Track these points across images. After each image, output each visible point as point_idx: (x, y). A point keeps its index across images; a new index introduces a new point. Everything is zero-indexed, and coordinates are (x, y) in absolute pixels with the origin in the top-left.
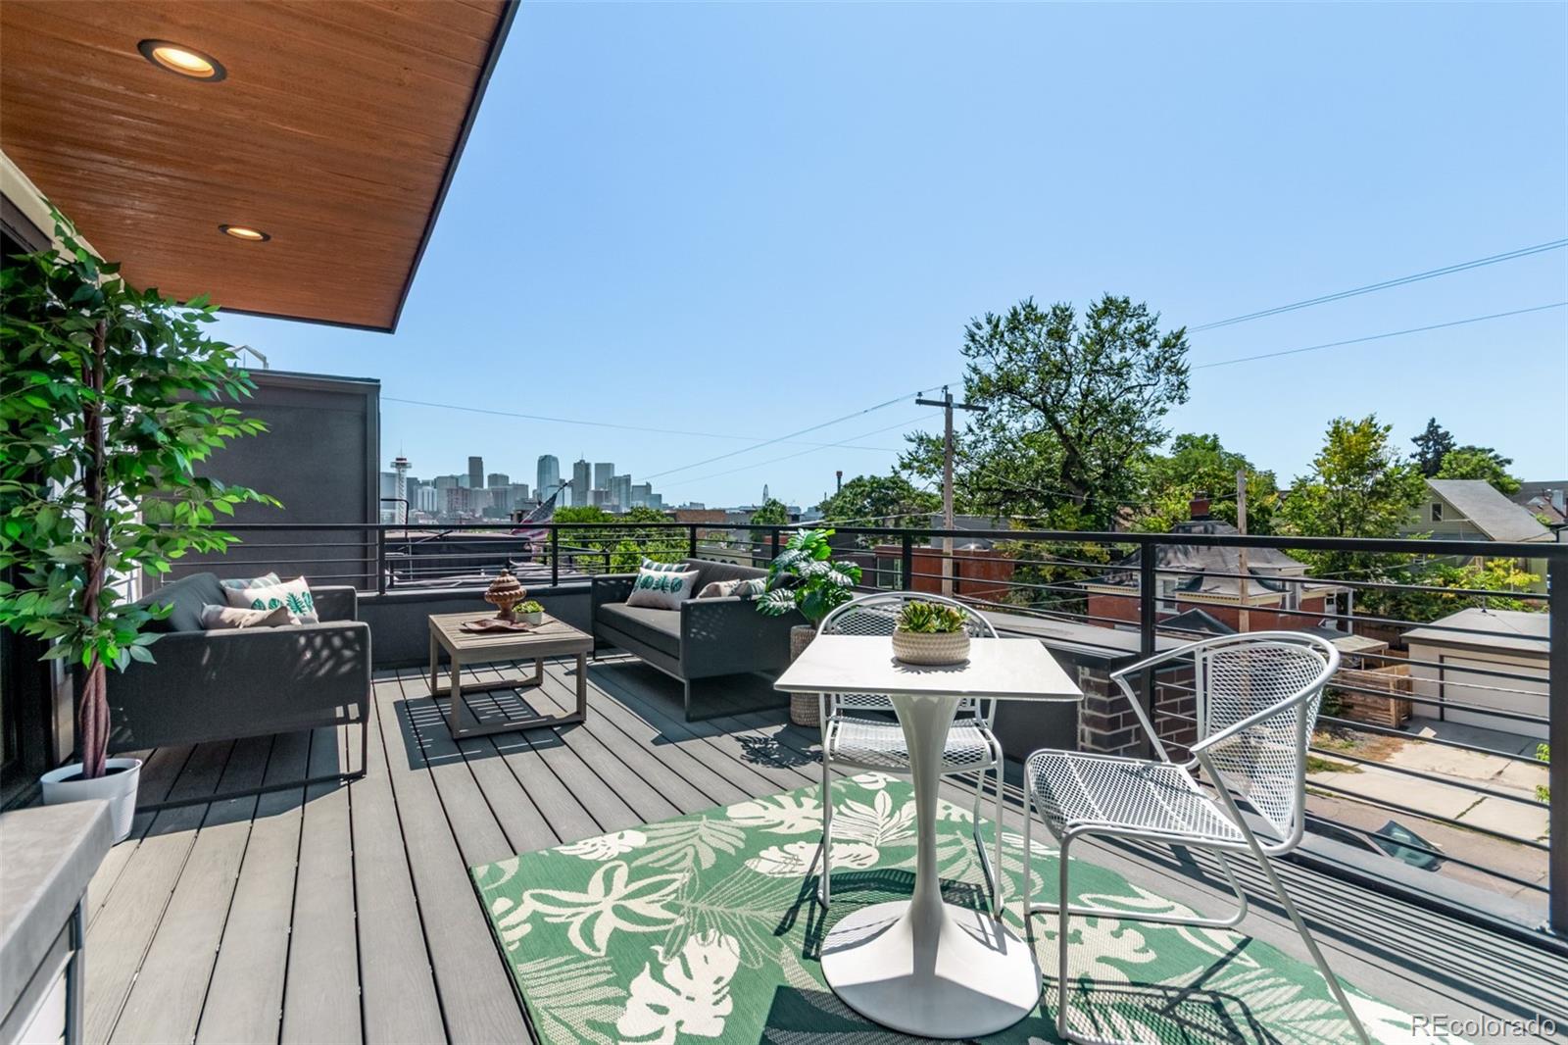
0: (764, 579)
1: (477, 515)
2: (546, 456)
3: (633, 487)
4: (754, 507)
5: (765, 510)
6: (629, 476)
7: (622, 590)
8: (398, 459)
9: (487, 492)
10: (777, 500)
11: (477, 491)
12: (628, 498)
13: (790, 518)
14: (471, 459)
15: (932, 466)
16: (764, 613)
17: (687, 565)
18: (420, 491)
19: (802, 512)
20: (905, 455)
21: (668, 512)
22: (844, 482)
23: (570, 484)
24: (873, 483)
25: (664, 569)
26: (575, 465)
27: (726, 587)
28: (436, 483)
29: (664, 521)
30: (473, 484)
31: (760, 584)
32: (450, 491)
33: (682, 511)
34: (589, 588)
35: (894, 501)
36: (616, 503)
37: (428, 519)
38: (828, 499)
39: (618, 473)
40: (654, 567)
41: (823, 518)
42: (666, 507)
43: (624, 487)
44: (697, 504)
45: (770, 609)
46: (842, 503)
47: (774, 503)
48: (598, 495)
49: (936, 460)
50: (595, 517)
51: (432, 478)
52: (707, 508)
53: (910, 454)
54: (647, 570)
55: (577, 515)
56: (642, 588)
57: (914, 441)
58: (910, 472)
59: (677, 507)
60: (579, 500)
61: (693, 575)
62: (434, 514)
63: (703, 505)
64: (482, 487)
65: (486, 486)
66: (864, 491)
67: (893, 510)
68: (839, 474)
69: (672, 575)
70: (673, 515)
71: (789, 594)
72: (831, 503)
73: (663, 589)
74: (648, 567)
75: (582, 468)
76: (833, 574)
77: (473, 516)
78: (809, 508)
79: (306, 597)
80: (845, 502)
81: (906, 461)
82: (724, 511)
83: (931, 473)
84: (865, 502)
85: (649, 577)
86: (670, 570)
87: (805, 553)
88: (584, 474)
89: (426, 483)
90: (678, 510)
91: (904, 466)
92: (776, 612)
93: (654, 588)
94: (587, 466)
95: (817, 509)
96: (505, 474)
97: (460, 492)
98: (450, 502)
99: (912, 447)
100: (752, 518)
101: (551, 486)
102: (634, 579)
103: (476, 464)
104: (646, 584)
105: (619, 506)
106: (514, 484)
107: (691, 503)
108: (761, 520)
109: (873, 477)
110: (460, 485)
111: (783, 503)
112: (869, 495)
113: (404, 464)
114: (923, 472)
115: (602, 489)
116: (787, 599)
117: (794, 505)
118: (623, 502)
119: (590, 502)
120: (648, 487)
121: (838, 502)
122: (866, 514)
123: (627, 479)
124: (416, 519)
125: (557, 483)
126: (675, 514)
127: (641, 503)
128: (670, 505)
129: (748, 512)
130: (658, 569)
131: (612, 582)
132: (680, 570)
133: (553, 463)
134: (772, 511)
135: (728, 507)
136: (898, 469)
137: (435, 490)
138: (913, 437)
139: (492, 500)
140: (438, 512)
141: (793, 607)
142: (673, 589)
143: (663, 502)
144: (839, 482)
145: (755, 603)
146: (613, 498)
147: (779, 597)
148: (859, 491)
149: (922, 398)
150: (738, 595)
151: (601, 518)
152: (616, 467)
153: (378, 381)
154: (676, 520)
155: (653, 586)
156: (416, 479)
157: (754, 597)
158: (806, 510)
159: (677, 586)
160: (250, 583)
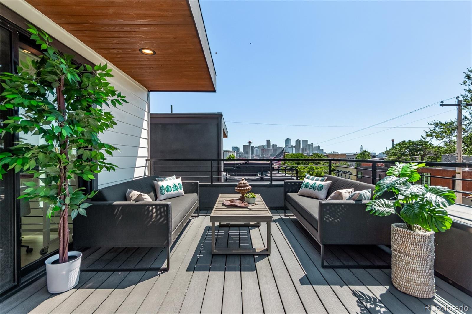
0: (370, 190)
1: (269, 156)
2: (287, 139)
3: (314, 147)
4: (357, 153)
5: (361, 154)
6: (313, 144)
7: (296, 187)
8: (249, 141)
9: (271, 149)
10: (366, 150)
11: (269, 149)
12: (312, 151)
13: (372, 157)
14: (267, 140)
15: (444, 134)
16: (371, 213)
17: (326, 178)
18: (254, 150)
19: (377, 154)
20: (428, 131)
21: (325, 155)
22: (395, 143)
23: (294, 147)
24: (410, 143)
25: (315, 179)
26: (296, 141)
27: (346, 193)
28: (259, 147)
29: (324, 158)
30: (268, 148)
31: (367, 193)
32: (262, 149)
33: (331, 154)
34: (283, 185)
35: (420, 150)
36: (309, 152)
37: (256, 157)
38: (388, 149)
39: (309, 143)
40: (310, 179)
41: (386, 157)
42: (325, 153)
43: (311, 147)
44: (336, 152)
45: (376, 211)
46: (395, 151)
47: (365, 151)
48: (303, 150)
49: (446, 132)
50: (301, 157)
51: (257, 146)
52: (339, 153)
53: (431, 130)
54: (308, 180)
55: (296, 156)
56: (304, 187)
57: (434, 125)
58: (431, 138)
59: (329, 153)
60: (297, 151)
61: (329, 183)
62: (258, 156)
63: (338, 152)
64: (270, 148)
65: (271, 148)
66: (405, 146)
67: (420, 154)
68: (393, 141)
69: (318, 183)
70: (327, 156)
71: (390, 202)
72: (390, 151)
73: (314, 189)
74: (308, 178)
75: (298, 142)
76: (430, 196)
77: (268, 156)
78: (379, 153)
79: (180, 185)
80: (397, 150)
81: (429, 133)
82: (345, 154)
83: (442, 138)
84: (406, 150)
85: (308, 183)
86: (318, 180)
87: (403, 179)
88: (299, 143)
89: (256, 147)
90: (329, 154)
91: (428, 136)
92: (380, 214)
93: (310, 188)
94: (300, 141)
95: (383, 153)
96: (276, 144)
97: (264, 150)
98: (262, 152)
99: (432, 127)
100: (356, 157)
101: (289, 147)
102: (302, 182)
103: (268, 142)
104: (306, 186)
105: (309, 153)
106: (278, 147)
107: (333, 152)
108: (360, 157)
109: (410, 141)
110: (264, 148)
111: (369, 151)
112: (408, 148)
113: (251, 142)
114: (438, 137)
115: (304, 148)
116: (387, 206)
117: (373, 152)
118: (311, 152)
119: (301, 152)
120: (319, 147)
121: (393, 151)
122: (407, 155)
123: (312, 145)
124: (254, 157)
125: (291, 146)
126: (328, 155)
127: (316, 152)
128: (326, 153)
129: (355, 155)
130: (312, 179)
131: (293, 184)
132: (322, 180)
133: (290, 141)
134: (364, 154)
135: (347, 153)
136: (424, 136)
137: (258, 149)
138: (432, 123)
139: (273, 152)
140: (259, 155)
141: (393, 213)
142: (319, 190)
143: (324, 152)
144: (393, 143)
145: (365, 206)
146: (308, 151)
147: (382, 204)
148: (403, 146)
149: (443, 103)
150: (354, 200)
151: (303, 157)
152: (308, 141)
153: (222, 113)
154: (328, 158)
155: (310, 187)
156: (253, 146)
157: (364, 202)
158: (378, 154)
159: (320, 188)
160: (164, 179)
